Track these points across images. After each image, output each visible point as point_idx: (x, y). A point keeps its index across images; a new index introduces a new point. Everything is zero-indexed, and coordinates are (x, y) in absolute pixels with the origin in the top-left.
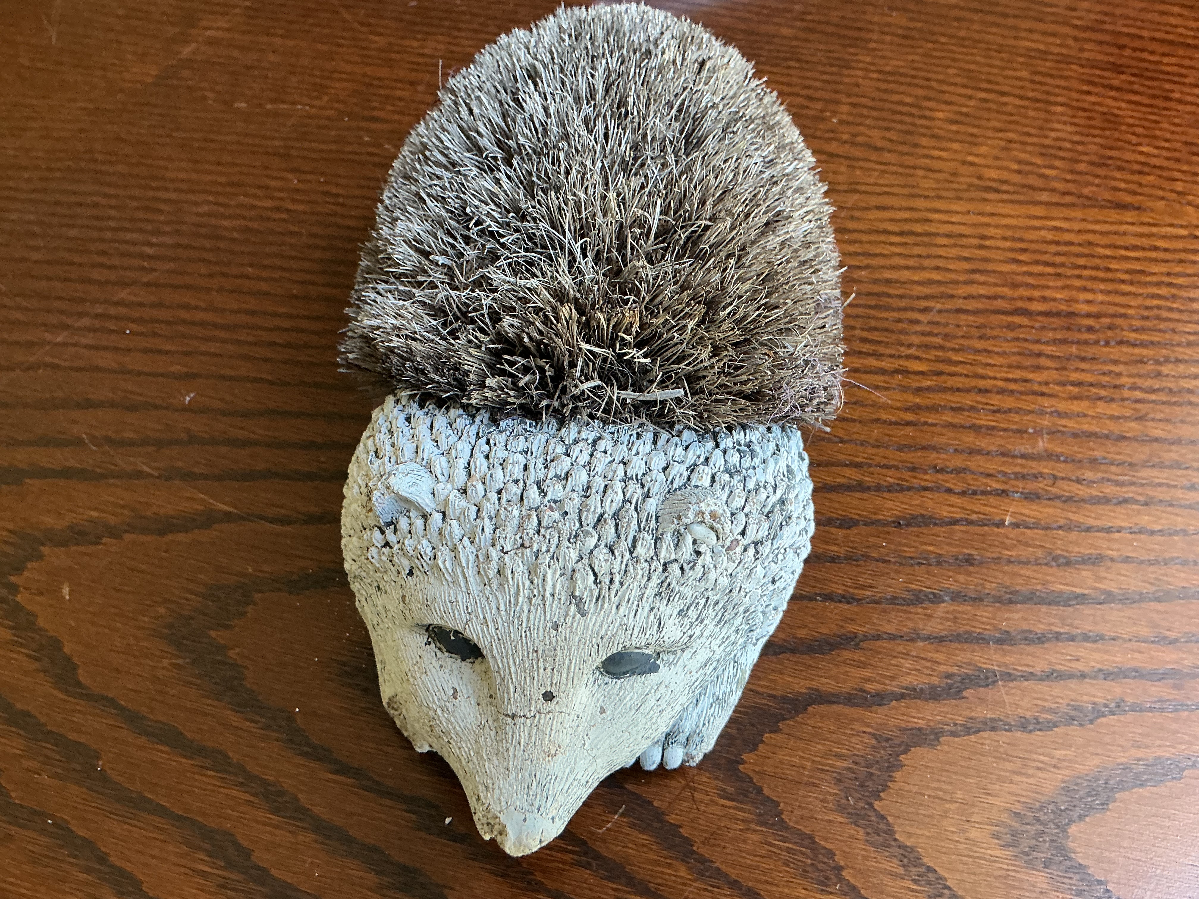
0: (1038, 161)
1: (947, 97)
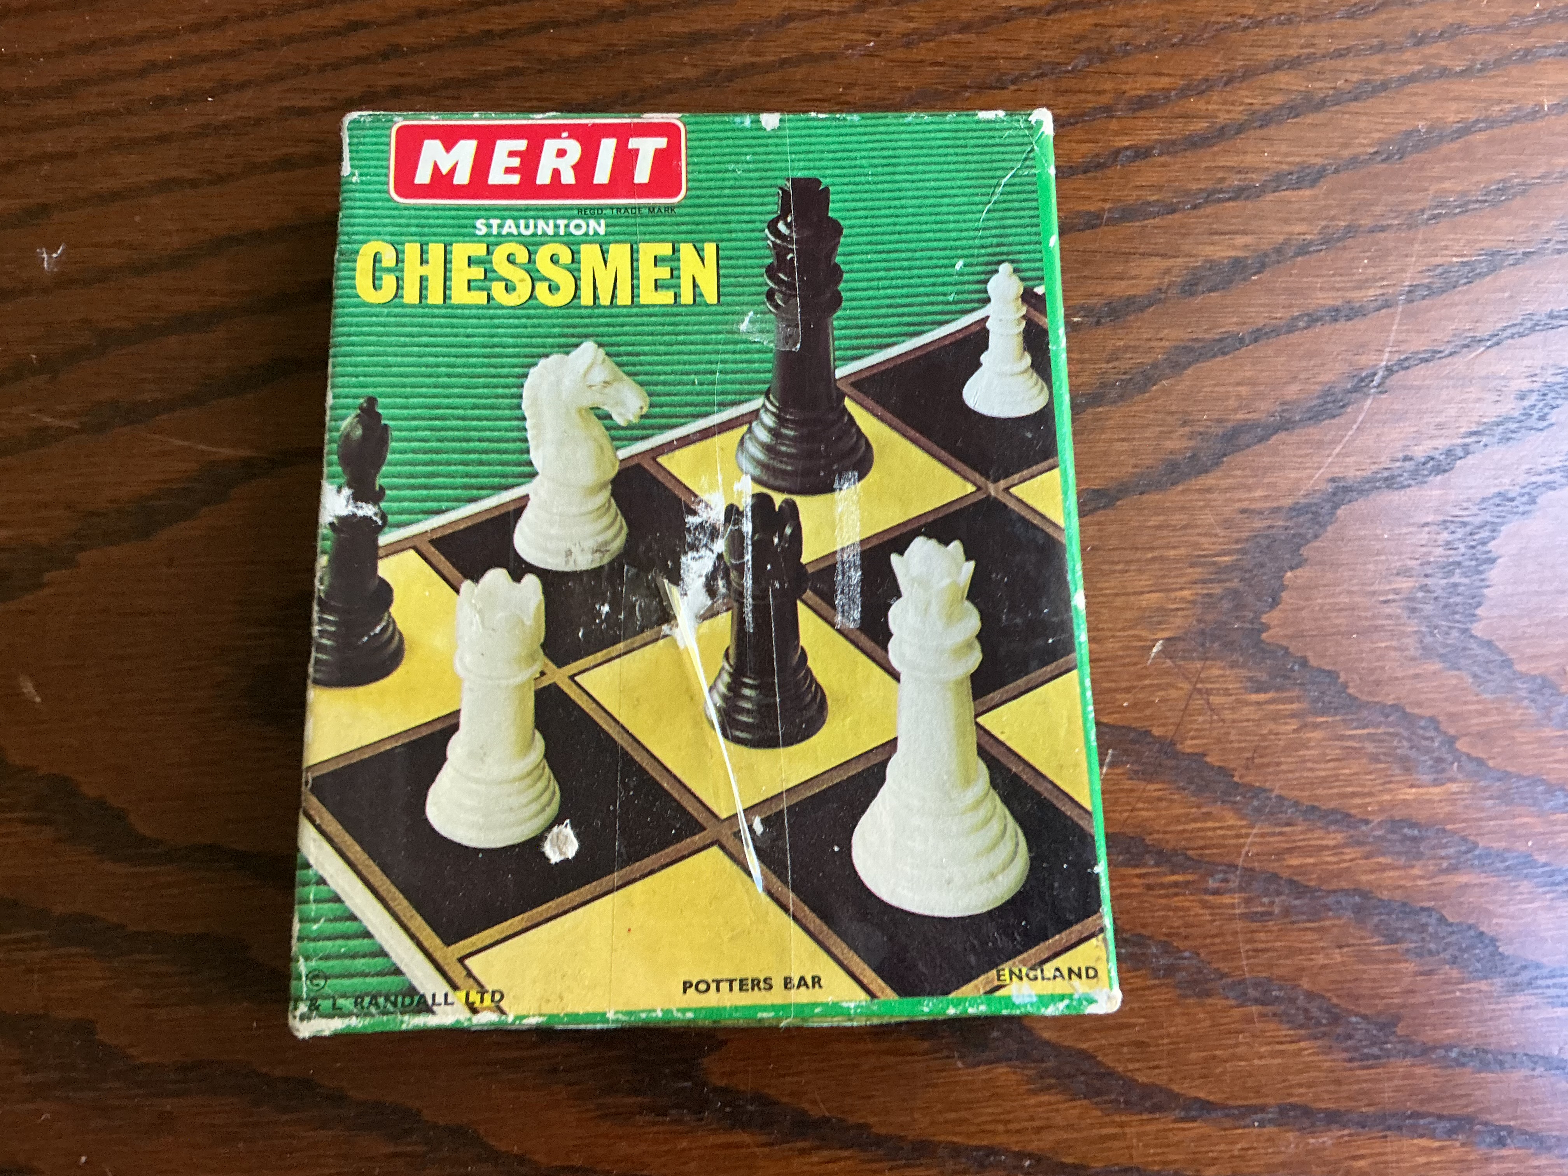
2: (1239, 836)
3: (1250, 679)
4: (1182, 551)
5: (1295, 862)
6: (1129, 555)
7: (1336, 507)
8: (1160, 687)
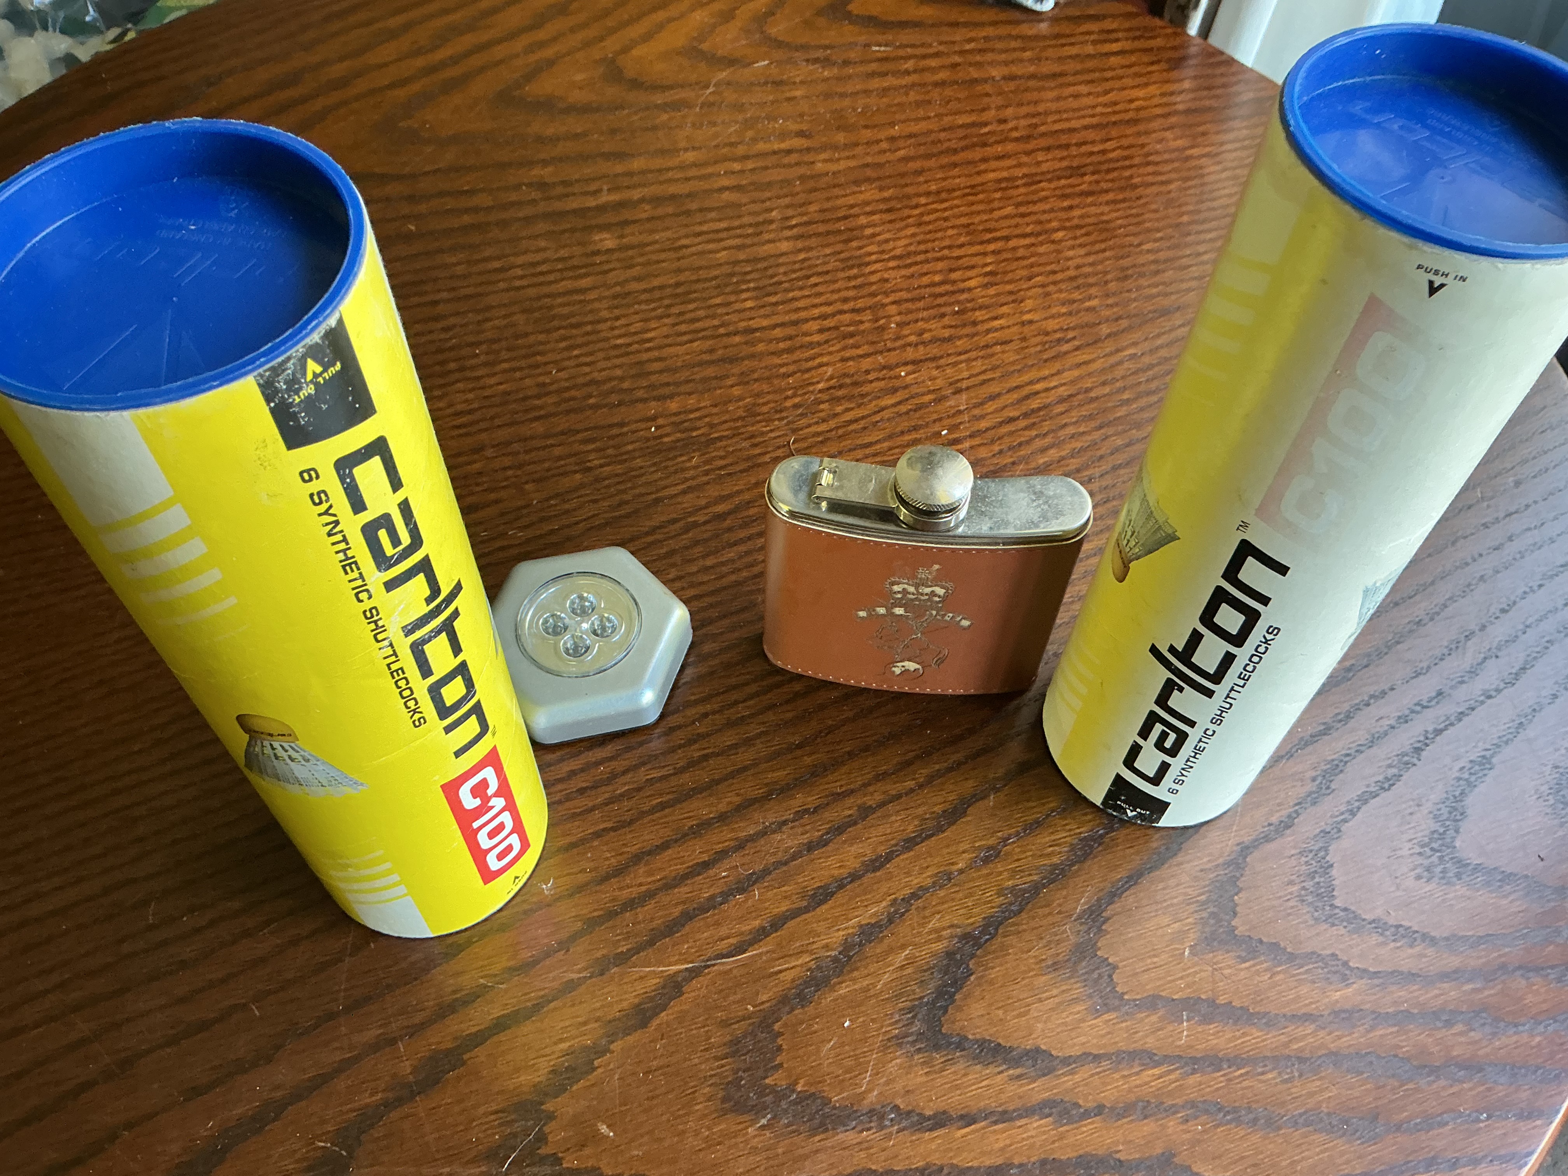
0: (1076, 295)
1: (964, 262)
2: (1263, 1041)
3: (1239, 957)
4: (1180, 898)
5: (1295, 1047)
6: (1154, 907)
7: (1246, 857)
8: (1196, 973)
